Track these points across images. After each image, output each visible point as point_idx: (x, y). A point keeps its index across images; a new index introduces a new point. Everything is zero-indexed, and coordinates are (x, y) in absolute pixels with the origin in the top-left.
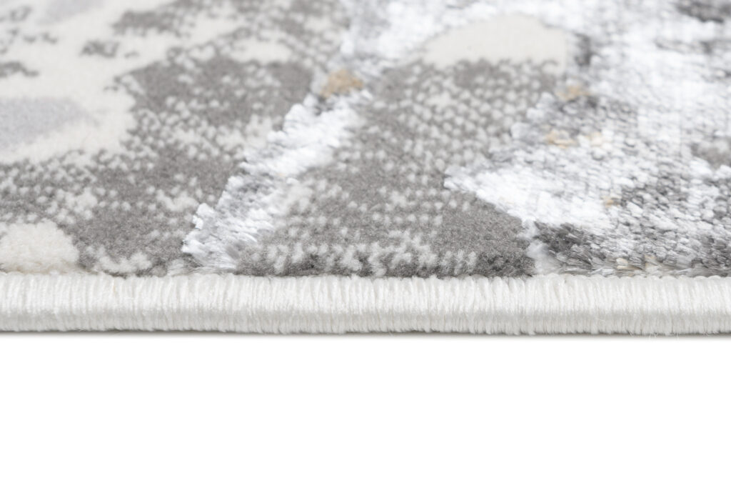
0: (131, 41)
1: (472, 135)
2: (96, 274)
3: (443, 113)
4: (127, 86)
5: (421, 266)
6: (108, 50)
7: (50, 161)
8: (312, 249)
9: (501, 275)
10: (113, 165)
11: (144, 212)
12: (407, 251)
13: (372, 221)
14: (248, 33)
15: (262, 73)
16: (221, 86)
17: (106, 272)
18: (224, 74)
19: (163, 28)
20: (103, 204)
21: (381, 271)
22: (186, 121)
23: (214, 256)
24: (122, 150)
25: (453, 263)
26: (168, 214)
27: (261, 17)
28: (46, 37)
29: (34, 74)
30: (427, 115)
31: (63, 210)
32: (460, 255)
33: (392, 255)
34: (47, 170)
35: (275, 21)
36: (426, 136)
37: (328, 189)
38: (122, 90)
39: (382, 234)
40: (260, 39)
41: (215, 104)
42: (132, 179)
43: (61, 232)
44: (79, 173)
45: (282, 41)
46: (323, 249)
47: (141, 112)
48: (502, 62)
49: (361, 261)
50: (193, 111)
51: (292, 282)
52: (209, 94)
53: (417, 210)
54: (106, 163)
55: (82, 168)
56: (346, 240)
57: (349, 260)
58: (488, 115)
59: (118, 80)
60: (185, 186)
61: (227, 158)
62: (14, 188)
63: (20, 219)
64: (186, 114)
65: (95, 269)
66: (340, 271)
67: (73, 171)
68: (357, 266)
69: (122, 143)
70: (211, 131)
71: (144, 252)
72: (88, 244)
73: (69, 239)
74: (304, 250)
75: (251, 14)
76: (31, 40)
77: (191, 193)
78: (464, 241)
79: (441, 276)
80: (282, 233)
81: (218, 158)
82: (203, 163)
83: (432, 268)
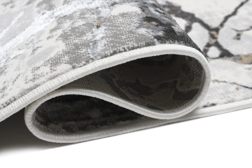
0: (54, 33)
1: (130, 24)
2: (77, 68)
3: (122, 22)
4: (59, 39)
5: (135, 47)
6: (52, 36)
7: (55, 56)
8: (114, 49)
9: (150, 46)
10: (67, 51)
11: (78, 55)
12: (131, 45)
13: (121, 42)
14: (75, 22)
15: (82, 27)
16: (76, 31)
17: (79, 67)
18: (75, 30)
19: (59, 29)
20: (70, 57)
21: (128, 50)
22: (74, 39)
23: (96, 57)
24: (66, 48)
25: (141, 45)
26: (83, 53)
27: (75, 19)
28: (39, 41)
29: (42, 47)
30: (119, 23)
31: (64, 61)
32: (142, 43)
33: (129, 46)
34: (56, 57)
35: (78, 18)
36: (122, 26)
37: (109, 39)
38: (59, 40)
39: (125, 43)
40: (78, 22)
41: (77, 34)
42: (72, 51)
43: (66, 64)
44: (62, 55)
45: (82, 21)
46: (116, 49)
47: (65, 42)
48: (127, 12)
49: (124, 49)
50: (74, 37)
51: (113, 56)
52: (75, 33)
53: (129, 38)
54: (65, 51)
55: (61, 54)
56: (119, 46)
57: (121, 49)
58: (131, 21)
59: (57, 39)
60: (82, 48)
61: (86, 41)
62: (52, 62)
63: (57, 65)
64: (73, 38)
65: (76, 67)
66: (120, 52)
67: (60, 55)
68: (123, 50)
69: (65, 45)
70: (80, 38)
71: (83, 61)
72: (72, 64)
73: (68, 64)
74: (112, 50)
75: (73, 19)
76: (37, 43)
77: (84, 48)
78: (141, 41)
79: (139, 48)
80: (106, 49)
81: (85, 42)
82: (82, 44)
83: (137, 47)
